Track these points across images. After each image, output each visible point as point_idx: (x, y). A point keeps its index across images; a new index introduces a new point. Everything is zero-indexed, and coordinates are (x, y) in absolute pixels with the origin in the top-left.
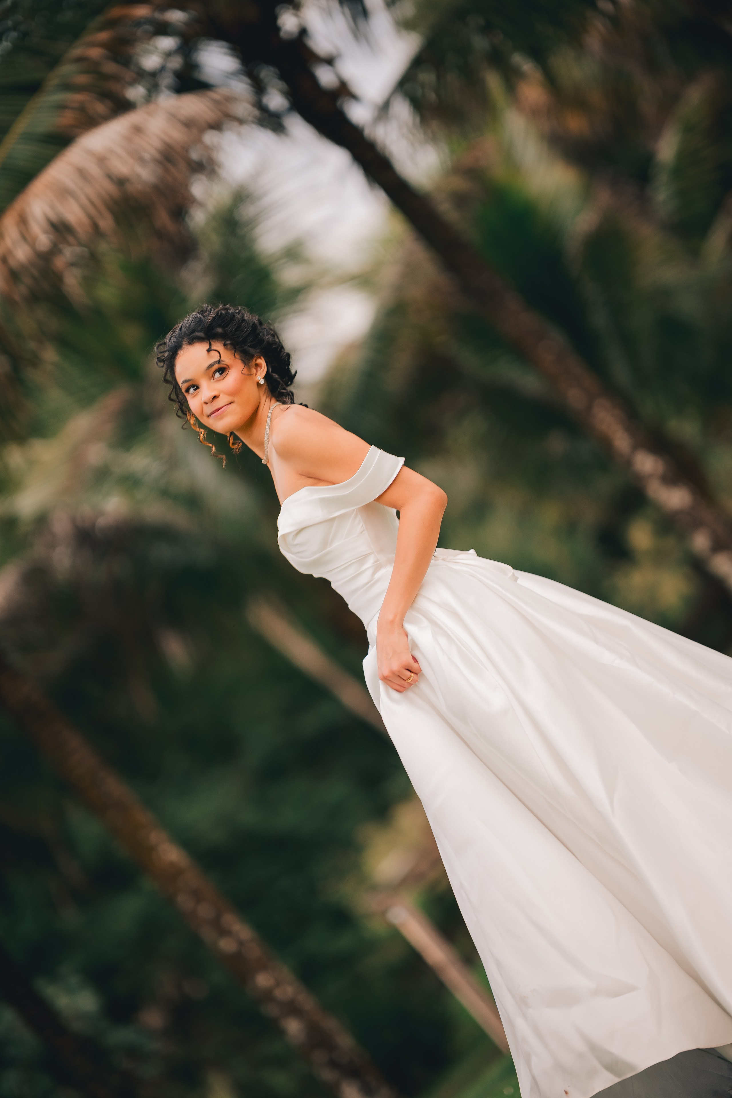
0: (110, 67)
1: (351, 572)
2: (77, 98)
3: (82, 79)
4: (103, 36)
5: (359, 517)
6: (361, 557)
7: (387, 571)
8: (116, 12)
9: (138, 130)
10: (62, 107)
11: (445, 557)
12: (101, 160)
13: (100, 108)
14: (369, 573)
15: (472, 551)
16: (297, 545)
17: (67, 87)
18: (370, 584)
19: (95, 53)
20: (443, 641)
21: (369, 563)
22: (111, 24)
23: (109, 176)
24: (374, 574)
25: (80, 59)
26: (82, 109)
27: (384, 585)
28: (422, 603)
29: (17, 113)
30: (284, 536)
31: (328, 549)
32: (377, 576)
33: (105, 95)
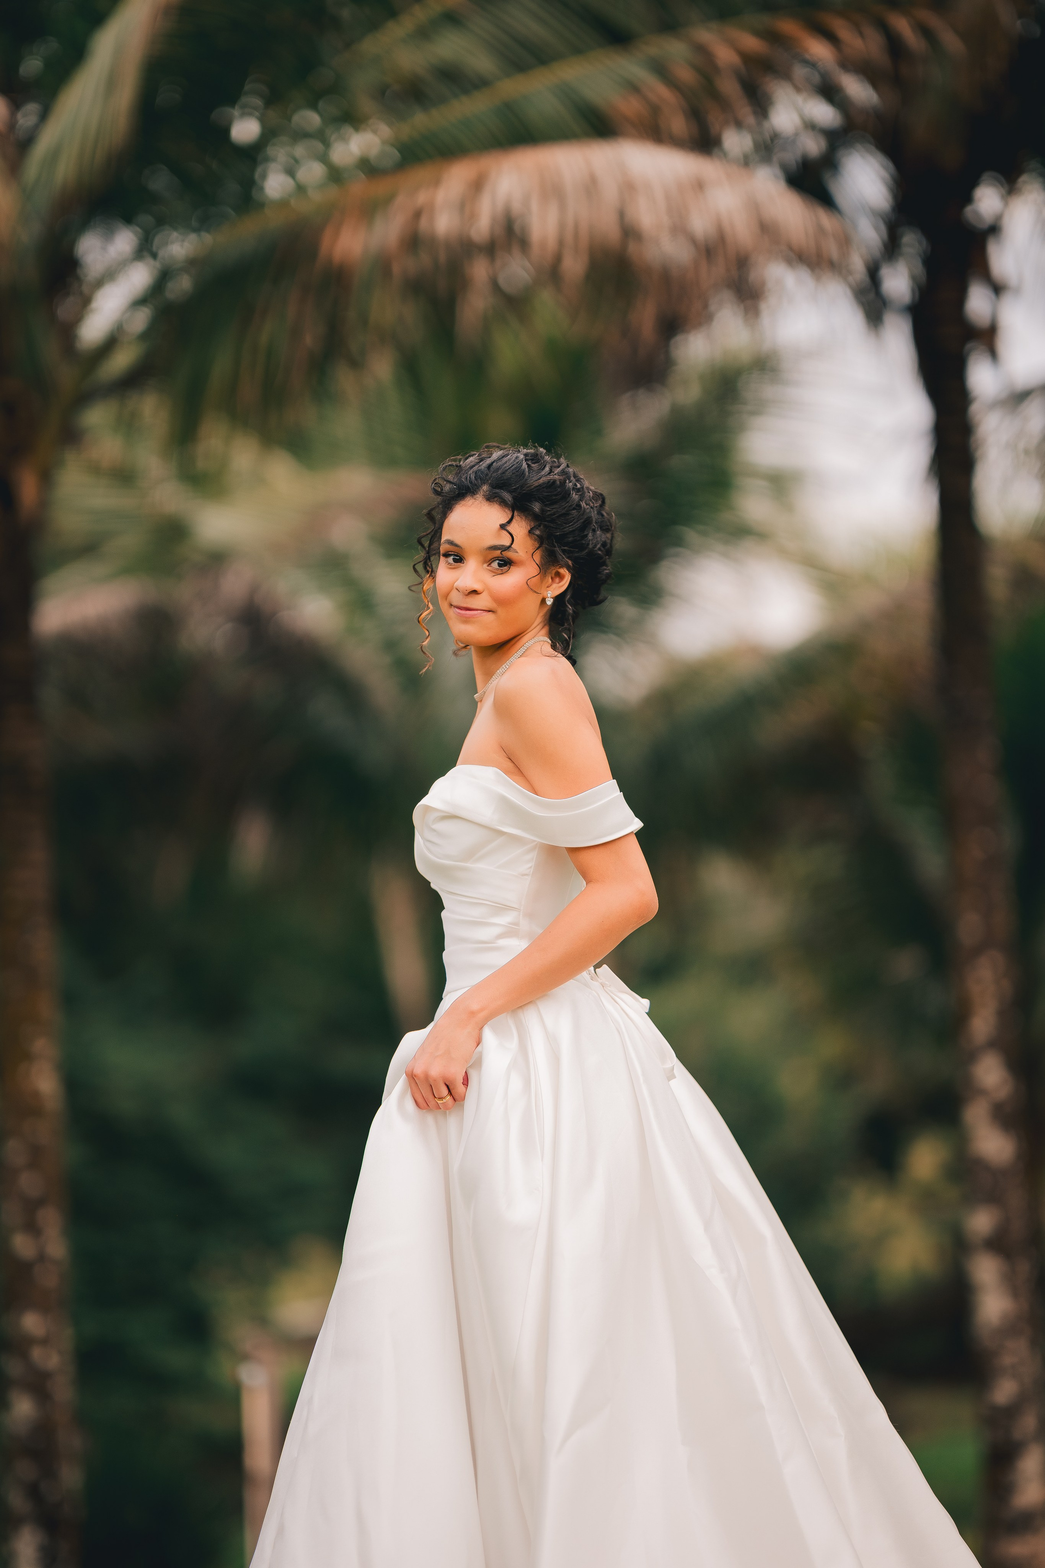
0: (730, 87)
1: (475, 913)
2: (661, 92)
3: (685, 74)
4: (752, 43)
5: (534, 855)
6: (503, 905)
7: (518, 945)
8: (788, 26)
9: (699, 186)
10: (633, 88)
11: (607, 983)
12: (629, 187)
13: (678, 124)
14: (496, 931)
15: (646, 1002)
16: (434, 830)
17: (661, 70)
18: (486, 946)
19: (725, 55)
20: (516, 1083)
21: (505, 919)
22: (774, 37)
23: (621, 214)
24: (500, 936)
25: (702, 50)
26: (655, 110)
27: (500, 960)
28: (531, 1018)
29: (578, 51)
30: (427, 808)
31: (468, 865)
32: (502, 942)
33: (696, 115)
